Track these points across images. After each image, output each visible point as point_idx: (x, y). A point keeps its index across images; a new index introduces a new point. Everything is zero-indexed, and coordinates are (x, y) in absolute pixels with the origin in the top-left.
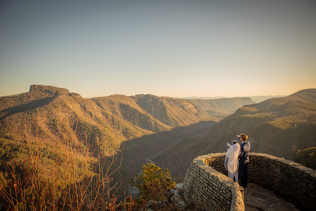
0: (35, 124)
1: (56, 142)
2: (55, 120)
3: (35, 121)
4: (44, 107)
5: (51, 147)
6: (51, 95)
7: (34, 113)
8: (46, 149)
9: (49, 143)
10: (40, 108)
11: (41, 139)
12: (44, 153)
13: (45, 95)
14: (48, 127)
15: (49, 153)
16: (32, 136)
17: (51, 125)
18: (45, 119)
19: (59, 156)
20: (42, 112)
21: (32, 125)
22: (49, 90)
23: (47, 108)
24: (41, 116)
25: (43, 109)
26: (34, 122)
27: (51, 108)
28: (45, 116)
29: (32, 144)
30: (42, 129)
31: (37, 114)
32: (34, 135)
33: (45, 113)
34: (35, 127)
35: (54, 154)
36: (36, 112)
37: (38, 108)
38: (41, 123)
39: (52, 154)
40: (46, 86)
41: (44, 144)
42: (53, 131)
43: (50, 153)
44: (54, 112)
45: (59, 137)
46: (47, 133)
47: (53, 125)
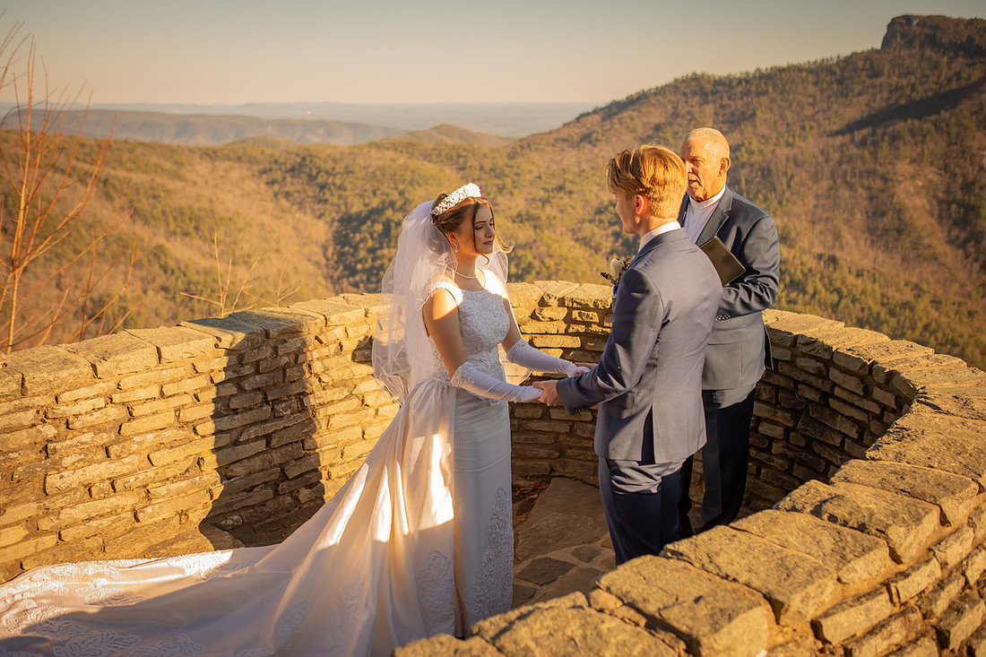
0: (883, 191)
1: (962, 286)
2: (973, 183)
3: (885, 179)
4: (933, 117)
5: (936, 303)
6: (974, 64)
7: (885, 145)
8: (912, 309)
9: (928, 284)
10: (917, 123)
11: (897, 259)
12: (898, 323)
13: (949, 64)
14: (936, 212)
15: (920, 325)
16: (862, 242)
17: (954, 207)
18: (931, 174)
19: (963, 349)
20: (923, 142)
21: (871, 198)
22: (970, 39)
23: (947, 126)
24: (913, 161)
25: (928, 130)
26: (878, 184)
27: (966, 128)
28: (932, 164)
29: (858, 276)
30: (907, 219)
31: (898, 149)
32: (873, 242)
33: (932, 146)
34: (883, 208)
35: (940, 335)
36: (895, 138)
37: (906, 121)
38: (907, 192)
39: (930, 335)
40: (958, 22)
41: (906, 284)
42: (955, 232)
43: (926, 327)
44: (975, 144)
45: (976, 266)
46: (926, 241)
47: (961, 204)
